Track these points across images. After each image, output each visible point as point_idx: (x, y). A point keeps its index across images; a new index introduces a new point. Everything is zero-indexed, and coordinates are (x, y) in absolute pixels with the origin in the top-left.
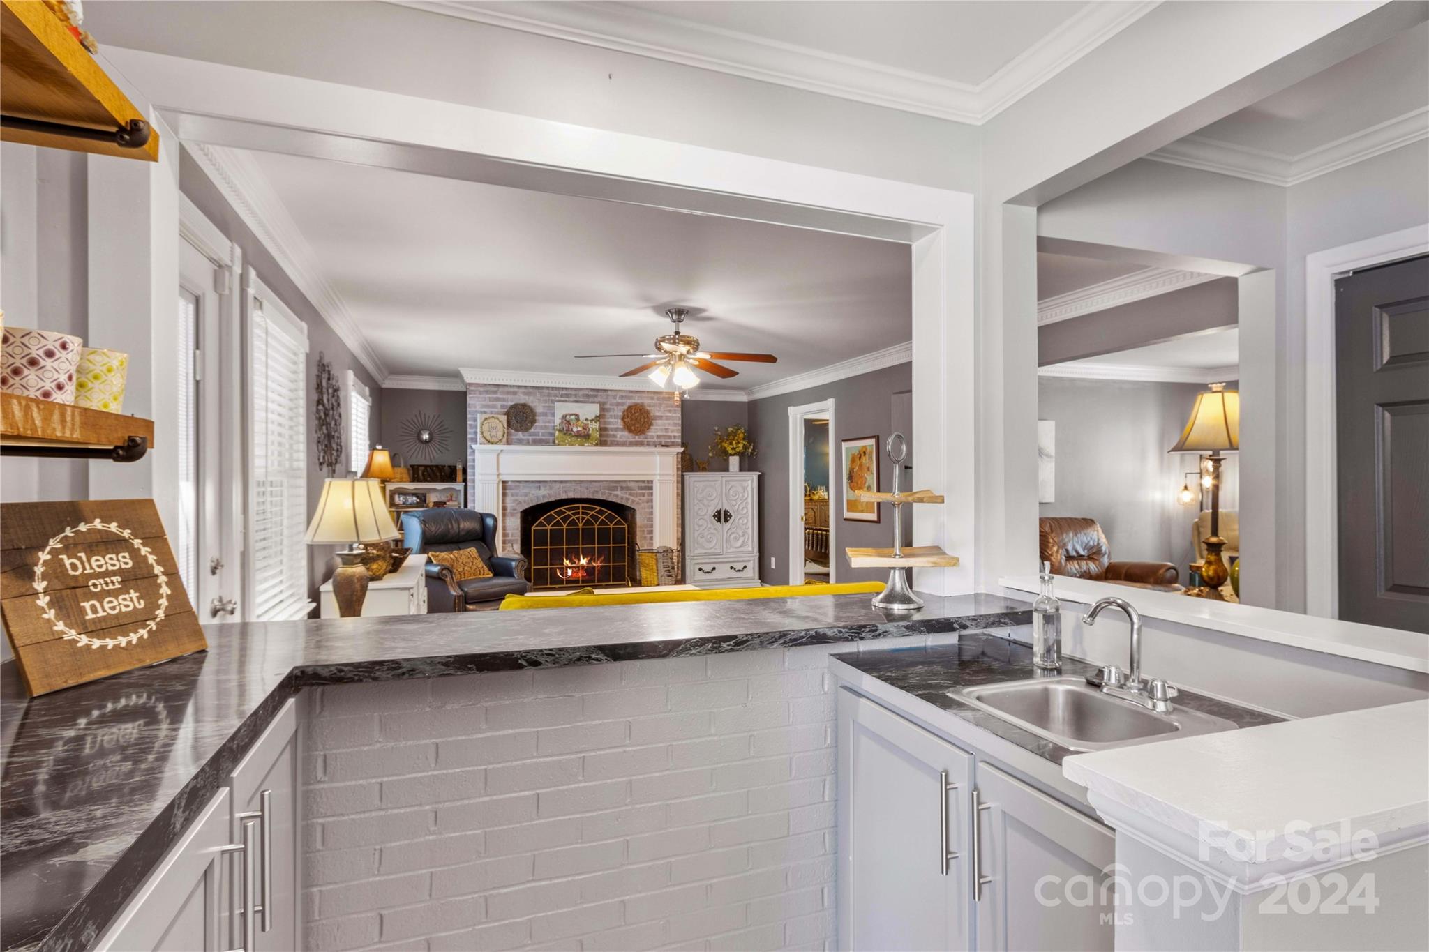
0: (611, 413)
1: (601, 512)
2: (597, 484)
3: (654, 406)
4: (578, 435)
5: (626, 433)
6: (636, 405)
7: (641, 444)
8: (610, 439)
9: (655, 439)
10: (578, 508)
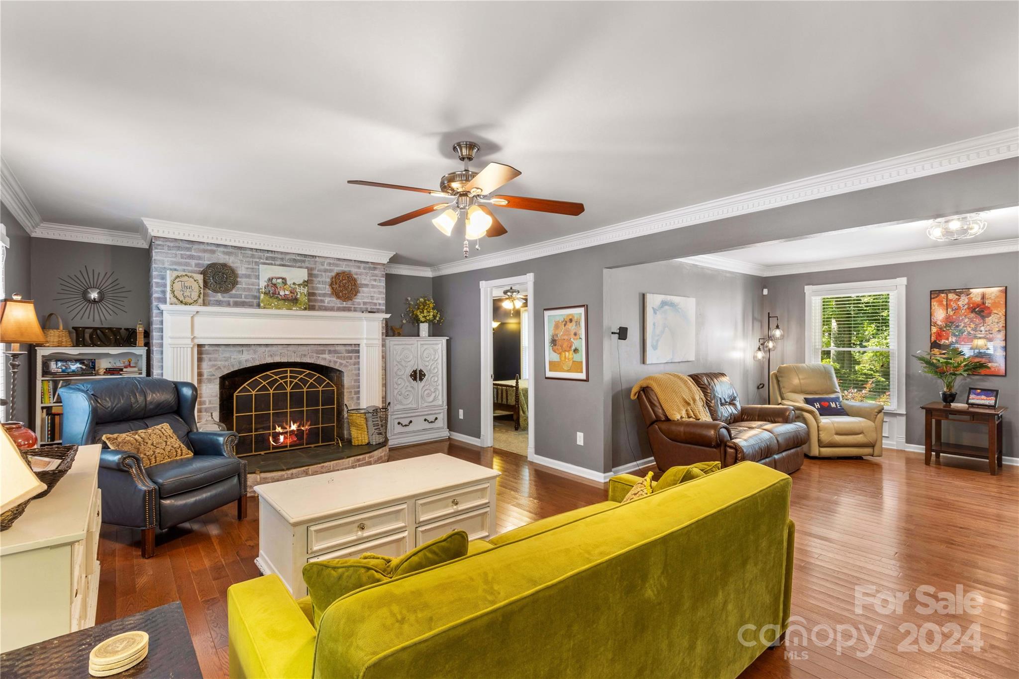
0: (318, 279)
1: (308, 375)
2: (305, 348)
3: (360, 275)
4: (285, 299)
5: (334, 299)
6: (344, 272)
7: (348, 309)
8: (317, 304)
9: (362, 306)
10: (286, 372)
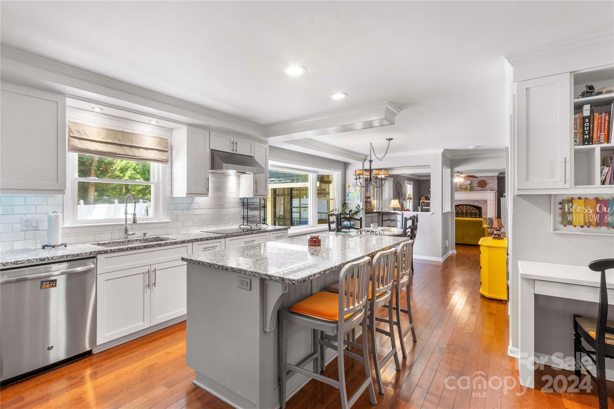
0: (474, 183)
1: (470, 208)
2: (470, 201)
3: (488, 180)
4: (464, 189)
5: (479, 188)
6: (482, 180)
7: (484, 190)
8: (474, 189)
9: (488, 189)
10: (464, 207)
